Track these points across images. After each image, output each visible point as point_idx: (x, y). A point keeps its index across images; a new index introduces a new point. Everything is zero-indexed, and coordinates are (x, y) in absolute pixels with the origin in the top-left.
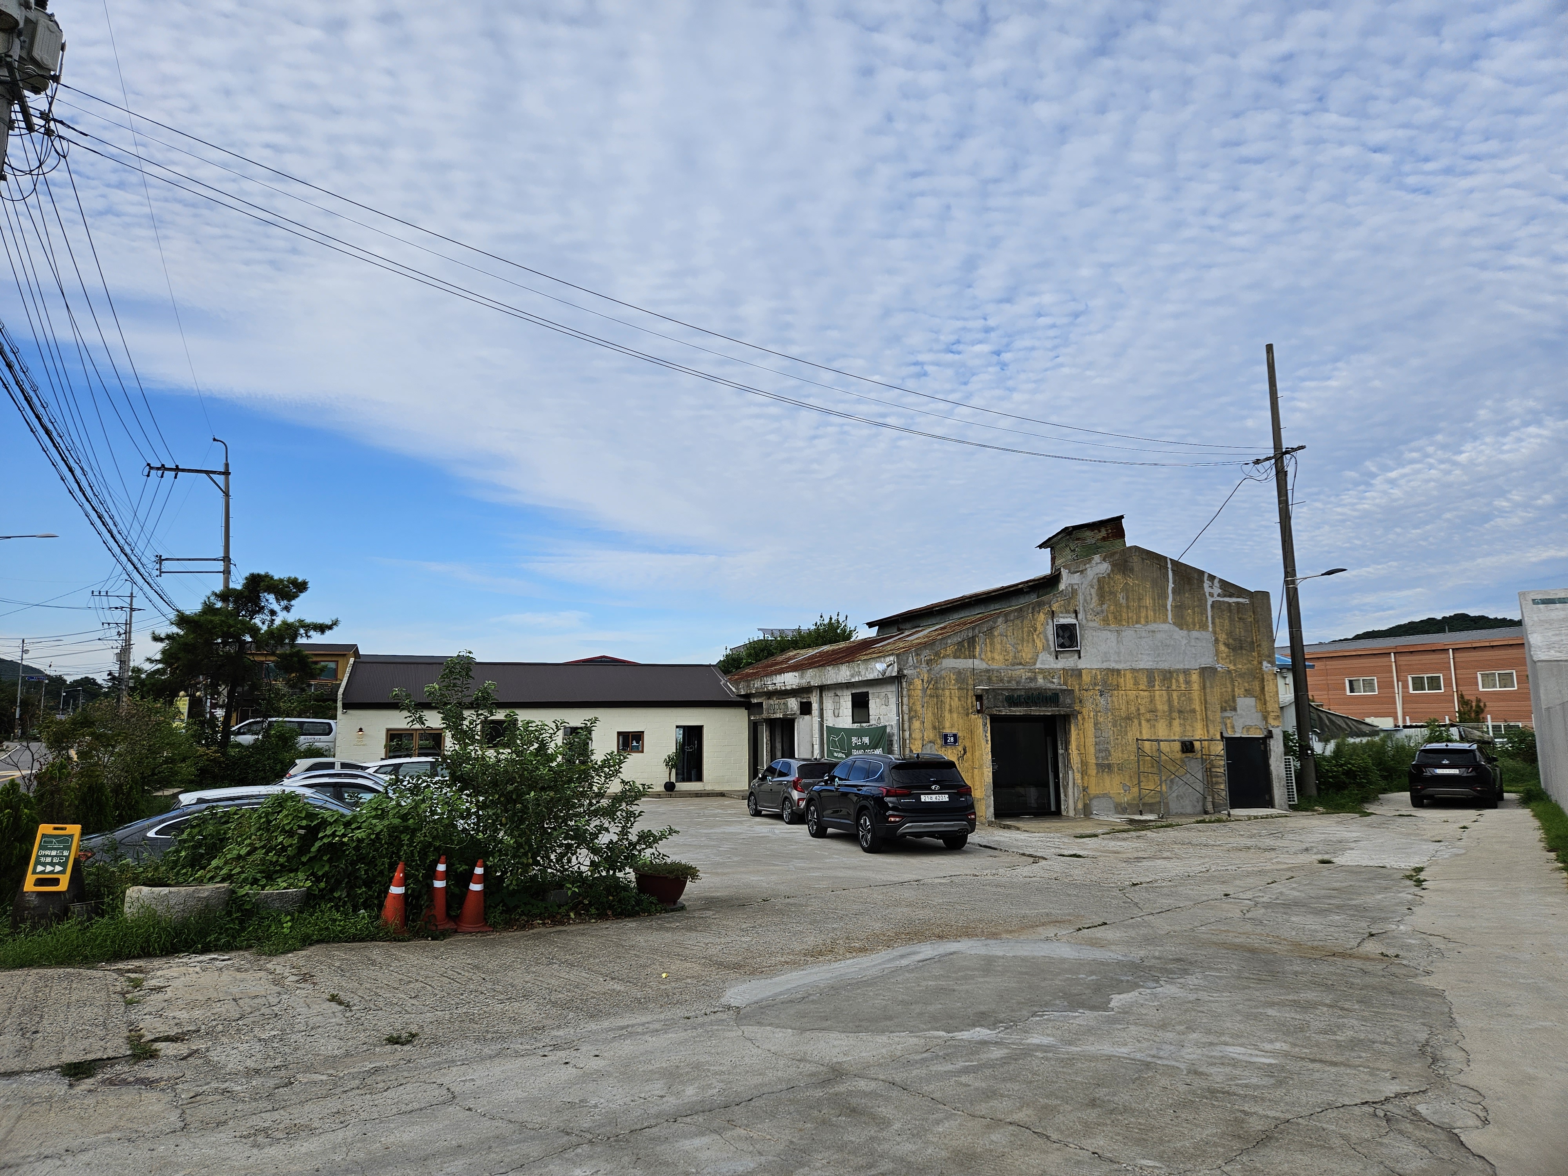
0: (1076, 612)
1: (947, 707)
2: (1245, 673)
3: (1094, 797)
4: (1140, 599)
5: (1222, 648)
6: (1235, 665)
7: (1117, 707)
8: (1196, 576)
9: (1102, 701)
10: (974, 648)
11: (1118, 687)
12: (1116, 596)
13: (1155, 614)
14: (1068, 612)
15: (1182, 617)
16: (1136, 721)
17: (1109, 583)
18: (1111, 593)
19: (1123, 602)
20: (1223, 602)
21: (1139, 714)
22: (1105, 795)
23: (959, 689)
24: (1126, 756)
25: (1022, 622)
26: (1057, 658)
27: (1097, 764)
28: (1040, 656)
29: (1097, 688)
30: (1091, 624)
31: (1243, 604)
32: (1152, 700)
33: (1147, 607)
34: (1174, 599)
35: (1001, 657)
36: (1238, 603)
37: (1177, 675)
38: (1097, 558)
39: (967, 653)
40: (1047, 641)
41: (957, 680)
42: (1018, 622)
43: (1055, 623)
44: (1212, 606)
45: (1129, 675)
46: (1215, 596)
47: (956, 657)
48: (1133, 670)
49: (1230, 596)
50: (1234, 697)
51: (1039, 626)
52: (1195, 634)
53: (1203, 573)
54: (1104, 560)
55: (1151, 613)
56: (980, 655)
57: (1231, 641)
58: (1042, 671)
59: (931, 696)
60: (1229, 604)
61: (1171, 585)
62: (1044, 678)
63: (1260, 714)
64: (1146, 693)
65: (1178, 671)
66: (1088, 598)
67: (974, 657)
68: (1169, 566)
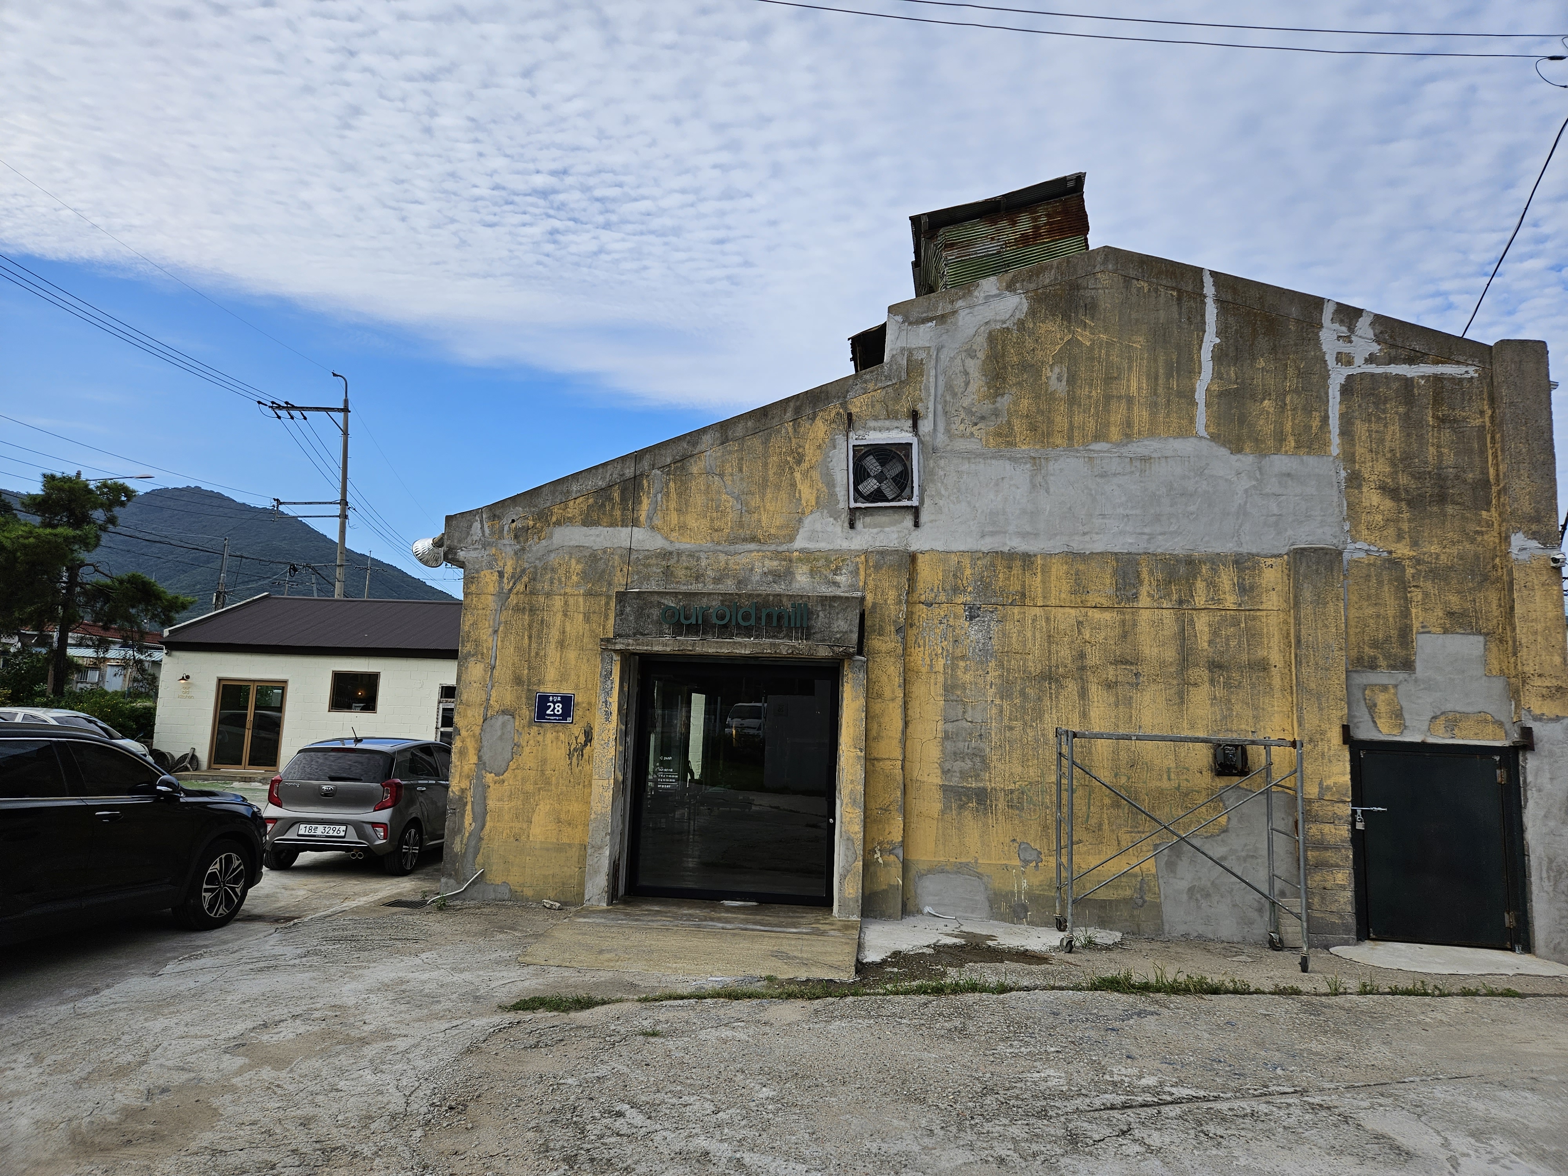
0: (915, 416)
1: (555, 634)
2: (1451, 568)
3: (929, 871)
4: (1109, 380)
5: (1372, 498)
6: (1415, 544)
7: (1016, 646)
8: (1294, 311)
9: (973, 633)
10: (637, 501)
11: (1022, 598)
12: (1038, 373)
13: (1153, 415)
14: (892, 415)
15: (1242, 420)
16: (1072, 687)
17: (1020, 343)
18: (1024, 367)
19: (1060, 388)
20: (1386, 376)
21: (1083, 668)
22: (961, 869)
23: (589, 594)
24: (1032, 772)
25: (766, 442)
26: (852, 526)
27: (945, 789)
28: (807, 521)
29: (961, 599)
30: (961, 445)
31: (1457, 381)
32: (1126, 632)
33: (1130, 400)
34: (1218, 375)
35: (704, 523)
36: (1438, 379)
37: (1215, 570)
38: (989, 285)
39: (618, 513)
40: (831, 484)
41: (585, 576)
42: (756, 442)
43: (853, 442)
44: (1347, 389)
45: (1058, 569)
46: (1359, 360)
47: (588, 522)
48: (1073, 557)
49: (1411, 361)
50: (1405, 635)
51: (809, 450)
52: (1280, 463)
53: (1318, 303)
54: (1010, 287)
55: (1141, 414)
56: (650, 518)
57: (1404, 480)
58: (808, 556)
59: (518, 609)
60: (1407, 383)
61: (1211, 339)
62: (812, 573)
63: (1498, 685)
64: (1107, 616)
65: (1215, 561)
66: (959, 381)
67: (635, 523)
68: (1209, 289)
